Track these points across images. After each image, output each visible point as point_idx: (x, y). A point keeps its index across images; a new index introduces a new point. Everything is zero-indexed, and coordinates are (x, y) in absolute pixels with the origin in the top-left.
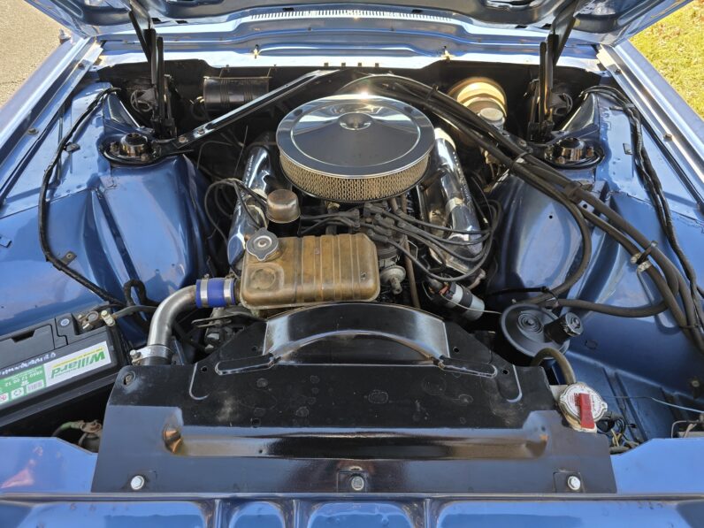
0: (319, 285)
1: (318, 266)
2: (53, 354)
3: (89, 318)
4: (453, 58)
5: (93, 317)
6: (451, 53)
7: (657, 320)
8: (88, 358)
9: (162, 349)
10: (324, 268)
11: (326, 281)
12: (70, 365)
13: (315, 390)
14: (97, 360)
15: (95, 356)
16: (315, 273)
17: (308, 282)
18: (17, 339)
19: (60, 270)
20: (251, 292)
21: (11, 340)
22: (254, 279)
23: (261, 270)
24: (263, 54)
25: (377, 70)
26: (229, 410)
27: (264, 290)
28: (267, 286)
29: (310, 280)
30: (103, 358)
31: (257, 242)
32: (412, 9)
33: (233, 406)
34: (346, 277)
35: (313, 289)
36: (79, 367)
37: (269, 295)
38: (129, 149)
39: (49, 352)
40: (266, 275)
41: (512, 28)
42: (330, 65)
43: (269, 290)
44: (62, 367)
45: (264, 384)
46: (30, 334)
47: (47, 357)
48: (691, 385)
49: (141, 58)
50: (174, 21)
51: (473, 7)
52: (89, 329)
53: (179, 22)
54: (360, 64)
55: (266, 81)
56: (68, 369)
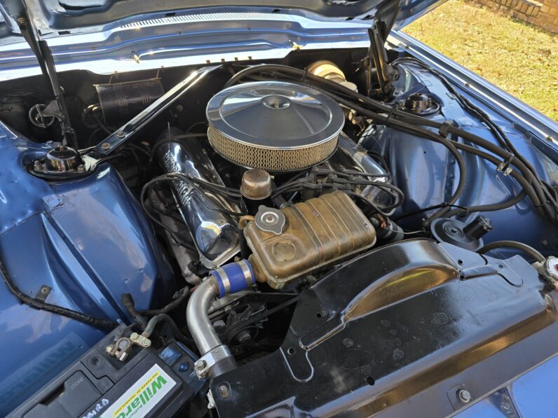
0: (335, 242)
1: (325, 226)
2: (105, 401)
3: (121, 347)
4: (302, 48)
5: (124, 345)
6: (298, 43)
7: (516, 207)
8: (148, 389)
9: (221, 349)
10: (332, 227)
11: (341, 236)
12: (132, 404)
13: (393, 332)
14: (160, 387)
15: (154, 384)
16: (326, 233)
17: (327, 241)
18: (46, 401)
19: (39, 309)
20: (281, 266)
21: (39, 406)
22: (276, 253)
23: (277, 244)
24: (142, 58)
25: (251, 62)
26: (340, 379)
27: (292, 260)
28: (290, 256)
29: (326, 240)
30: (165, 382)
31: (264, 219)
32: (273, 9)
33: (341, 373)
34: (352, 229)
35: (332, 246)
36: (144, 403)
37: (298, 262)
38: (60, 163)
39: (98, 400)
40: (285, 246)
41: (343, 21)
42: (211, 62)
43: (297, 258)
44: (125, 410)
45: (351, 343)
46: (60, 389)
47: (99, 407)
48: (543, 245)
49: (37, 71)
50: (56, 32)
51: (320, 4)
52: (127, 359)
53: (60, 33)
54: (236, 59)
55: (159, 82)
56: (133, 410)
